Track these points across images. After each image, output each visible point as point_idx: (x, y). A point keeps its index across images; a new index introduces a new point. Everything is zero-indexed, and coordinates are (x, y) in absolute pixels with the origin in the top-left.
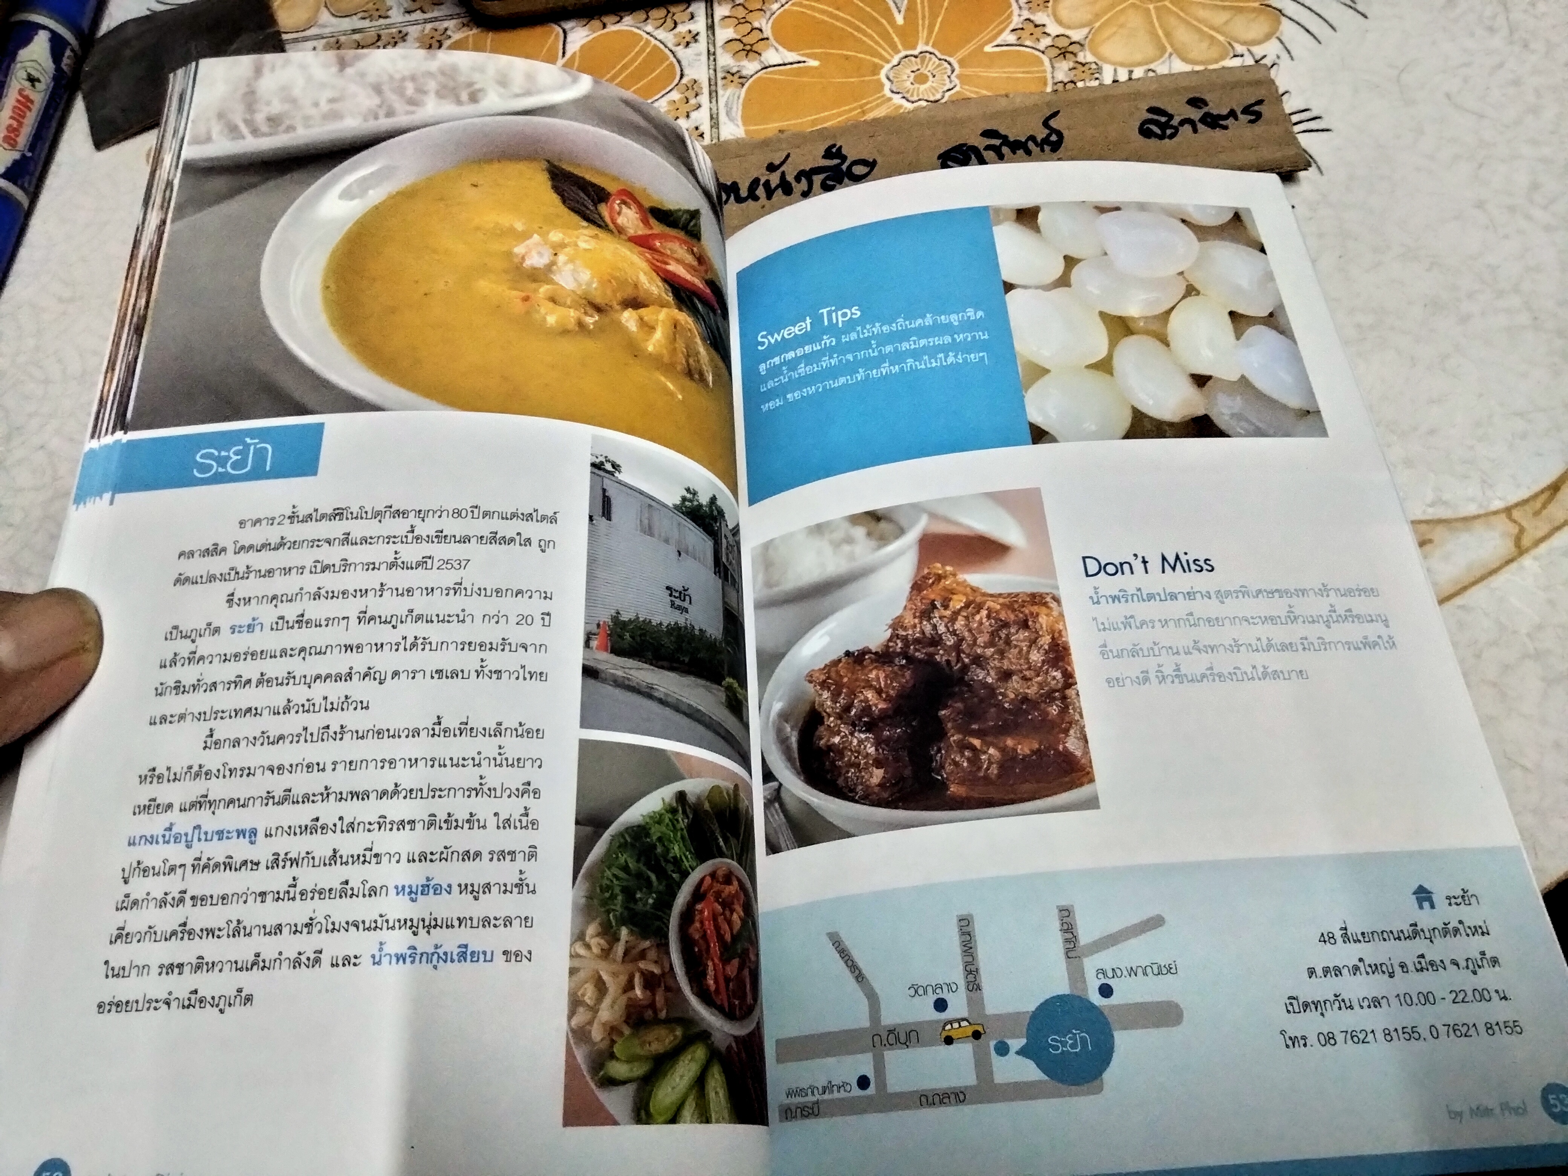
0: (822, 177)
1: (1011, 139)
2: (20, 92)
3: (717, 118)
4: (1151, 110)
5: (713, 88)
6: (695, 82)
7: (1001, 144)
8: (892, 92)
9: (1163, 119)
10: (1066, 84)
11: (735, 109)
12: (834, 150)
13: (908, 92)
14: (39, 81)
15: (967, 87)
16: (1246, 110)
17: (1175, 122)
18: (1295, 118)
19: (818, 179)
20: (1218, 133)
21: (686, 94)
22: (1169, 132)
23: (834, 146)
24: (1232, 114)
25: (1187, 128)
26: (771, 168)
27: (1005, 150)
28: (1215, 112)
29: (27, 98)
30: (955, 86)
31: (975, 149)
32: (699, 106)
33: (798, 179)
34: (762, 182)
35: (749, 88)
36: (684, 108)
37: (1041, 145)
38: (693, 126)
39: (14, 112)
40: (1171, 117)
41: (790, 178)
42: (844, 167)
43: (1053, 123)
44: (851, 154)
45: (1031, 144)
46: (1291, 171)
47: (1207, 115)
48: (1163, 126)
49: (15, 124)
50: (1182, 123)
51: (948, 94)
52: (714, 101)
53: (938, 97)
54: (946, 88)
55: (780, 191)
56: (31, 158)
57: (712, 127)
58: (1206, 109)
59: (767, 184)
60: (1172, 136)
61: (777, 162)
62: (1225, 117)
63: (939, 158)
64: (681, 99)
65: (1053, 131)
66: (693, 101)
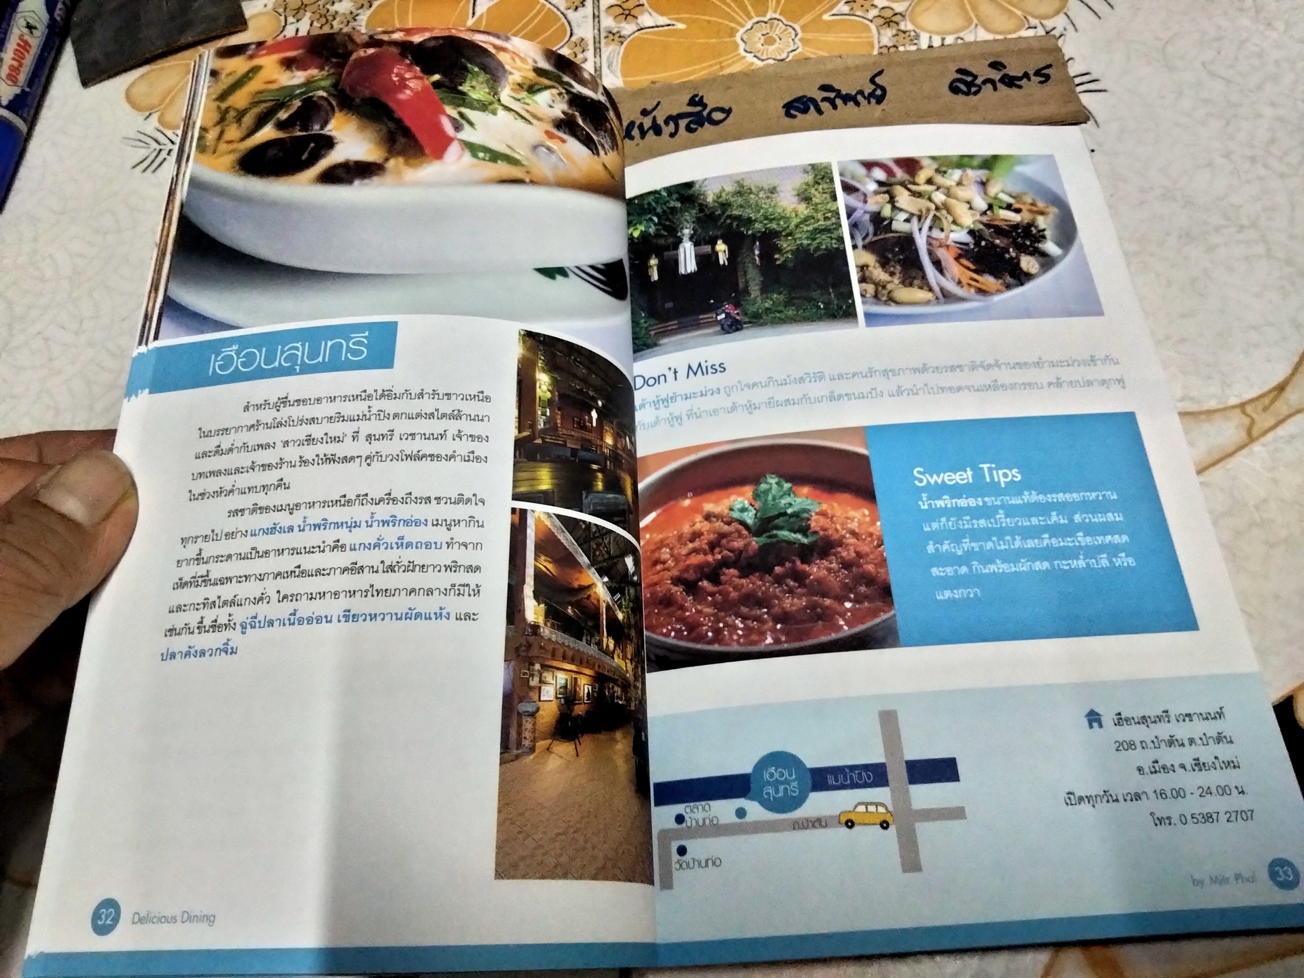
2: (21, 37)
9: (969, 79)
14: (35, 28)
18: (1077, 81)
19: (683, 123)
28: (1012, 74)
29: (26, 43)
30: (798, 48)
43: (877, 80)
47: (1005, 76)
51: (792, 54)
54: (790, 49)
58: (1005, 71)
62: (1020, 79)
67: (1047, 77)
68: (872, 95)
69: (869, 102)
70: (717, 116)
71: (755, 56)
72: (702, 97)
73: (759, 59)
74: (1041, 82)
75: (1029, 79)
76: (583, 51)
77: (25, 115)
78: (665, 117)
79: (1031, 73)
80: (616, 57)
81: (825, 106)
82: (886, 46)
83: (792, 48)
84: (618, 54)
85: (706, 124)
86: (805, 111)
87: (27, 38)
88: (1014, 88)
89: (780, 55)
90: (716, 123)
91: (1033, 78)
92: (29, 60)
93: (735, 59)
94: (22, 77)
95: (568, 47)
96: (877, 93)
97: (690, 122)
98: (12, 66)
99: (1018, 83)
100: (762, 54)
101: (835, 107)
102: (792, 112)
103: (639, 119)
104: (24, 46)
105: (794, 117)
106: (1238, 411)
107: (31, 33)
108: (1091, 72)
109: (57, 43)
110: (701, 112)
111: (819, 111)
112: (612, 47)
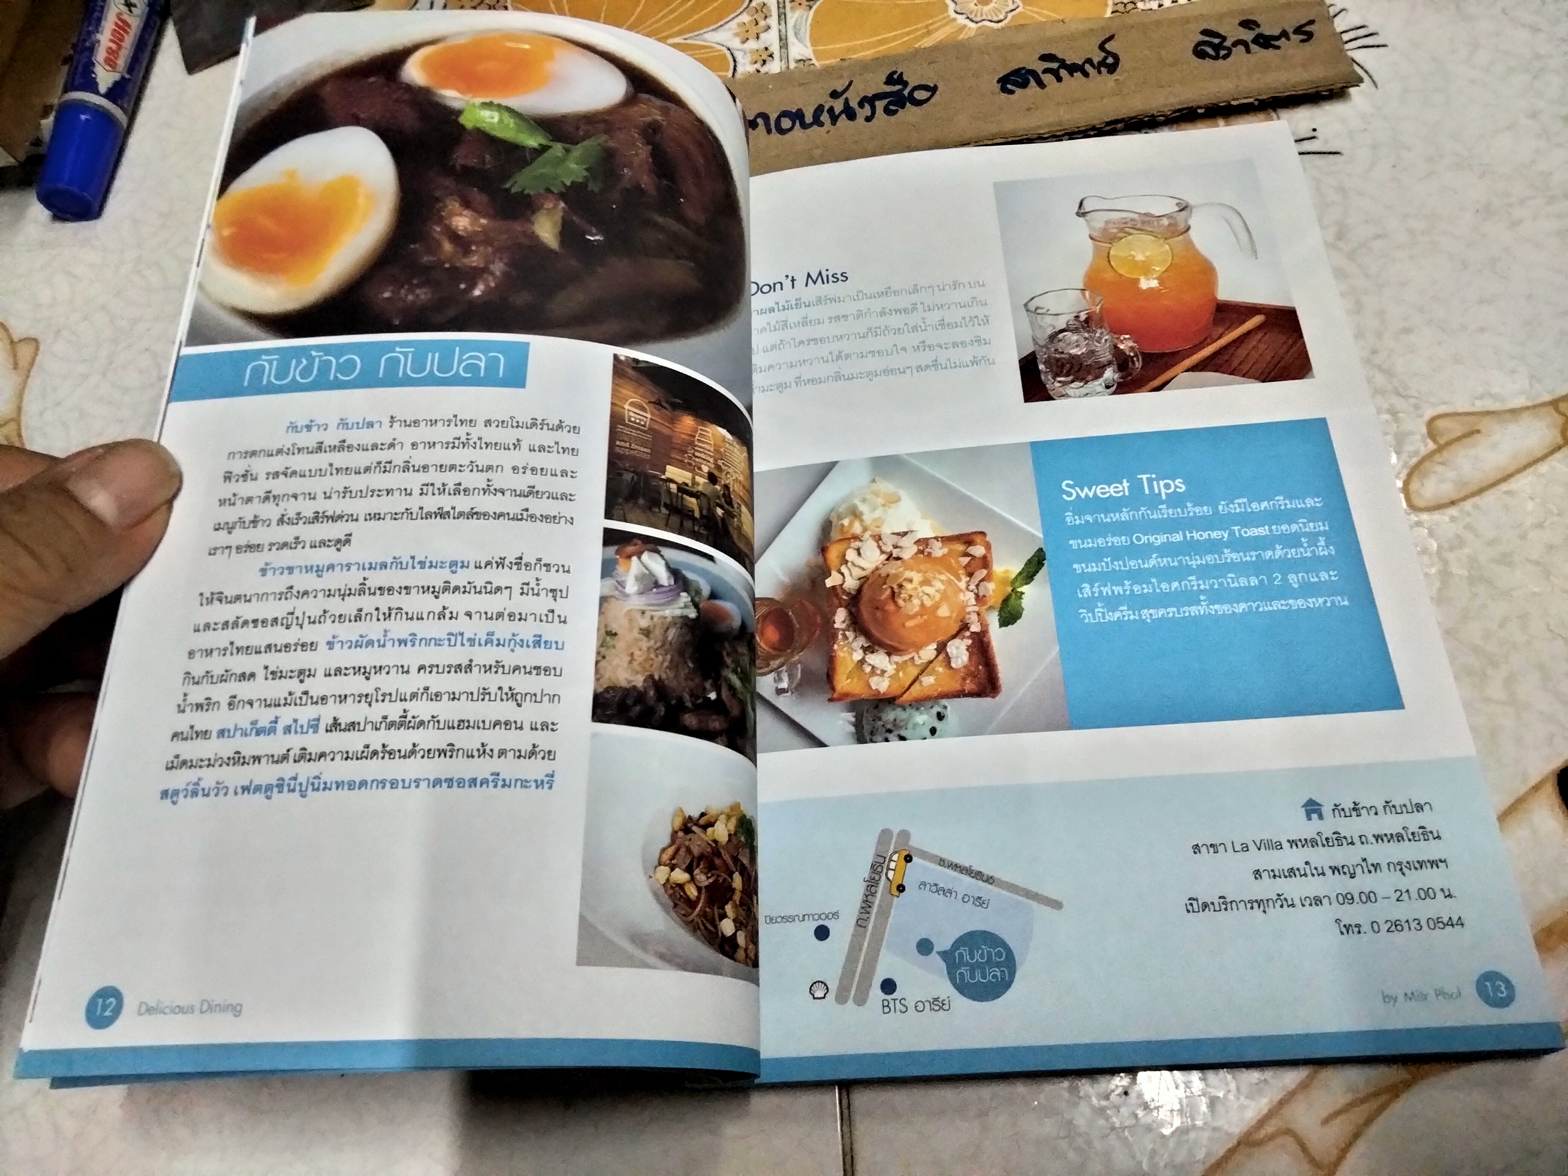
0: (885, 102)
1: (1068, 62)
2: (119, 16)
3: (786, 39)
4: (1205, 32)
5: (782, 10)
6: (764, 4)
7: (1059, 67)
8: (956, 12)
9: (1216, 41)
10: (1125, 5)
11: (803, 30)
12: (895, 76)
13: (971, 13)
14: (135, 6)
15: (1030, 8)
16: (1298, 30)
17: (1228, 43)
18: (1346, 37)
19: (880, 105)
20: (1270, 52)
21: (756, 16)
22: (1222, 53)
23: (895, 72)
24: (1284, 34)
25: (1241, 48)
26: (835, 95)
27: (1063, 73)
28: (1267, 33)
29: (125, 22)
30: (1018, 7)
31: (1033, 73)
32: (769, 28)
33: (861, 104)
34: (826, 108)
35: (816, 12)
36: (754, 30)
37: (1098, 67)
38: (763, 46)
39: (112, 34)
40: (1224, 39)
41: (854, 104)
42: (906, 92)
43: (1108, 46)
44: (913, 81)
45: (1087, 67)
46: (1343, 88)
47: (1260, 36)
48: (1217, 48)
49: (114, 46)
50: (1236, 43)
51: (1010, 15)
52: (783, 23)
53: (1001, 17)
54: (1009, 9)
55: (844, 116)
56: (129, 80)
57: (781, 48)
58: (1258, 31)
59: (831, 110)
60: (1225, 57)
61: (840, 89)
62: (1277, 38)
63: (998, 82)
64: (750, 22)
65: (1109, 53)
66: (762, 23)
67: (1310, 36)
68: (1102, 63)
69: (1100, 72)
70: (920, 95)
71: (968, 18)
72: (902, 74)
73: (972, 21)
74: (1303, 41)
75: (1288, 39)
76: (766, 17)
77: (125, 105)
78: (858, 100)
79: (1290, 31)
80: (804, 23)
81: (1047, 78)
82: (1122, 3)
83: (1012, 7)
84: (806, 20)
85: (908, 104)
86: (1024, 85)
87: (125, 17)
88: (1271, 49)
89: (997, 16)
90: (919, 103)
91: (1293, 37)
92: (129, 41)
93: (944, 21)
94: (122, 62)
95: (748, 13)
96: (1108, 61)
97: (889, 104)
98: (110, 48)
99: (1277, 43)
100: (976, 16)
101: (1059, 79)
102: (1009, 86)
103: (829, 103)
104: (122, 27)
105: (1012, 92)
106: (1550, 409)
107: (130, 11)
108: (1367, 24)
109: (158, 24)
110: (901, 91)
111: (1041, 84)
112: (798, 13)
